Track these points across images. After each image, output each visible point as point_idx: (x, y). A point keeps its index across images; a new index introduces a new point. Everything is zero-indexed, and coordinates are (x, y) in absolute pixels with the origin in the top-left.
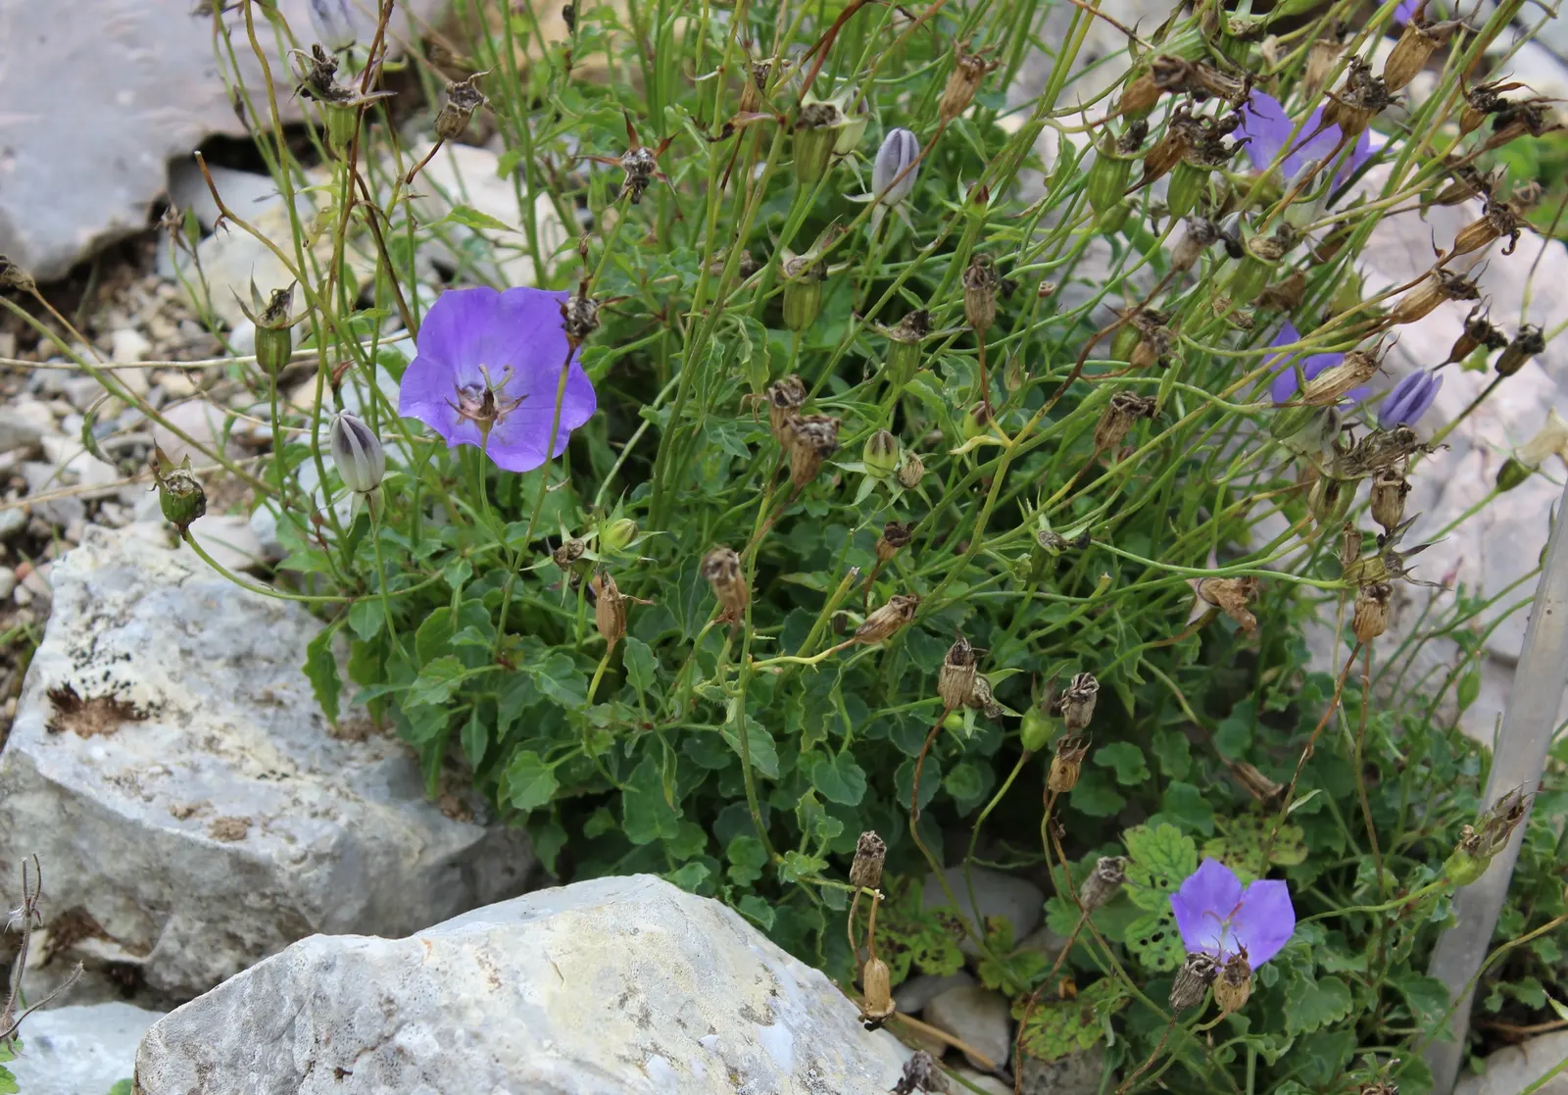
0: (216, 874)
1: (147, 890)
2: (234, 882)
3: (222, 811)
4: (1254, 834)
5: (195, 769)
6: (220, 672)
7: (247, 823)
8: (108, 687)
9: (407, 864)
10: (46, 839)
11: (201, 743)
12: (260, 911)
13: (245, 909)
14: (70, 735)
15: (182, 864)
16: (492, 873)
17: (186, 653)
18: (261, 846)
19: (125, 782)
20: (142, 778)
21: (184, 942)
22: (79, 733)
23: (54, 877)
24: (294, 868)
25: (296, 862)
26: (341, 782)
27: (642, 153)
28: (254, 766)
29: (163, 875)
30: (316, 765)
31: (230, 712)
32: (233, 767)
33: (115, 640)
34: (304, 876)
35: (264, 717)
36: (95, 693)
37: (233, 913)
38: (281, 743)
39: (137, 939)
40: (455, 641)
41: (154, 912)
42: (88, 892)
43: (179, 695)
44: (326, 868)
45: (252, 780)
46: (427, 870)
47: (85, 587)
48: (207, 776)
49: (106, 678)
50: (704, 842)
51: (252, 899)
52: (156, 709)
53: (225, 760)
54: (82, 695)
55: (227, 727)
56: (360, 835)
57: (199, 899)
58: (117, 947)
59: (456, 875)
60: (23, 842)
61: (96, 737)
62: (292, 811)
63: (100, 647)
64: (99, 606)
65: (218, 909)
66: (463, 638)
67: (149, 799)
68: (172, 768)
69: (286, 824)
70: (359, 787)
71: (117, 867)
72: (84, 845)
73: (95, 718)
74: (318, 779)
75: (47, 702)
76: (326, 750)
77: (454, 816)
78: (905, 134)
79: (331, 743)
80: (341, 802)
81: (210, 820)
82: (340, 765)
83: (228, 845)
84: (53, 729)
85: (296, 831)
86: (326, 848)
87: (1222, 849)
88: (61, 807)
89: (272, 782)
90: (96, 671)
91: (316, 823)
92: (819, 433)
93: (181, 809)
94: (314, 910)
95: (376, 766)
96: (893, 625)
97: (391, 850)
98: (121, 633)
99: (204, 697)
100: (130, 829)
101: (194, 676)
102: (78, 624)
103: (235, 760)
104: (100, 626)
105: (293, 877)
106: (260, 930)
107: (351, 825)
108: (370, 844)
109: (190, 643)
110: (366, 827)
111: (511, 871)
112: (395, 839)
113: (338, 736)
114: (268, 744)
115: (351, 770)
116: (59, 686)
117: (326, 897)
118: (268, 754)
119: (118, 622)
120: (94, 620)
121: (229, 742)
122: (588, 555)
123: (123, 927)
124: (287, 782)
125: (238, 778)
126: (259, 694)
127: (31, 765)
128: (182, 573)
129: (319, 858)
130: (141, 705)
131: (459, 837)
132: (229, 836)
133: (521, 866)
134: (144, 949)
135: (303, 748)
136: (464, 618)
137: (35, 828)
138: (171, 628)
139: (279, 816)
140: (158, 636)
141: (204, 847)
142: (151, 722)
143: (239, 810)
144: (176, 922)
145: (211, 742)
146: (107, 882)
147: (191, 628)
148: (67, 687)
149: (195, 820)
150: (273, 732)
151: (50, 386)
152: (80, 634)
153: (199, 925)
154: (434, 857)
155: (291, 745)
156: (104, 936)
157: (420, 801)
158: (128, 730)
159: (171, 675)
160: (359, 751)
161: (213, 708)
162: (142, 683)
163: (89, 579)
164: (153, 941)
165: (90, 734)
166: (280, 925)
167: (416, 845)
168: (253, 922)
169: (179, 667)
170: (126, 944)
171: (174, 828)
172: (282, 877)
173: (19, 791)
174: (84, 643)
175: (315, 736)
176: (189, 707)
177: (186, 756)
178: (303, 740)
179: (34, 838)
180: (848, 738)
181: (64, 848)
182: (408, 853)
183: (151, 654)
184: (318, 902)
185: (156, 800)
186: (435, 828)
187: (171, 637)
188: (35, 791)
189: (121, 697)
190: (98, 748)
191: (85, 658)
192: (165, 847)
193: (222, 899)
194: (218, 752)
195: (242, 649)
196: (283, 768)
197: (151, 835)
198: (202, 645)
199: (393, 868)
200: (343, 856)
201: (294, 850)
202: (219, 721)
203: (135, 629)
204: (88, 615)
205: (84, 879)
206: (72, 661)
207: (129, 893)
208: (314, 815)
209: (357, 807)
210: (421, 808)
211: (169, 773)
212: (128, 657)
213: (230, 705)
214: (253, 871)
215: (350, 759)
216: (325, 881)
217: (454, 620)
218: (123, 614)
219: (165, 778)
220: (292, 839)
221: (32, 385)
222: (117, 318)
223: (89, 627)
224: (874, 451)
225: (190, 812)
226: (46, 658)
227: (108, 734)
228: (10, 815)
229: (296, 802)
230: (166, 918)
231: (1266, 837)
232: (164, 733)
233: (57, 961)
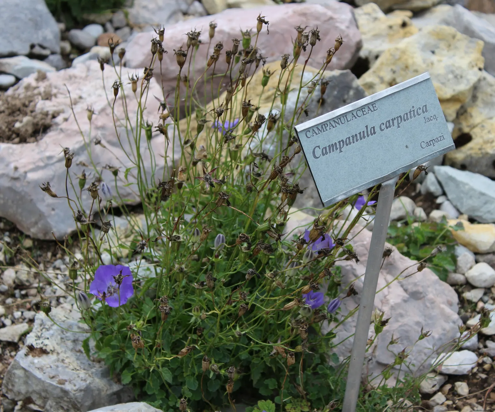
0: (57, 392)
1: (43, 394)
2: (61, 394)
3: (61, 377)
4: (299, 403)
5: (57, 367)
6: (70, 344)
7: (66, 381)
8: (41, 346)
9: (103, 393)
10: (22, 381)
11: (61, 361)
12: (67, 402)
13: (64, 401)
14: (30, 357)
15: (50, 389)
16: (125, 396)
17: (62, 338)
18: (68, 387)
19: (41, 369)
20: (44, 368)
21: (51, 407)
22: (33, 356)
23: (23, 389)
24: (74, 392)
25: (75, 391)
26: (90, 372)
27: (144, 241)
28: (71, 367)
29: (46, 391)
30: (86, 368)
31: (69, 354)
32: (67, 367)
33: (46, 334)
34: (77, 394)
35: (77, 355)
36: (38, 347)
37: (62, 401)
38: (79, 362)
39: (42, 405)
40: (112, 343)
41: (45, 399)
42: (31, 393)
43: (58, 349)
44: (82, 393)
45: (70, 370)
46: (108, 395)
47: (42, 321)
48: (60, 369)
49: (42, 343)
50: (165, 395)
51: (65, 399)
52: (52, 351)
53: (65, 365)
54: (35, 346)
55: (67, 357)
56: (92, 386)
57: (54, 397)
58: (37, 407)
59: (115, 396)
60: (17, 380)
61: (37, 357)
62: (77, 379)
63: (43, 335)
64: (45, 325)
65: (58, 400)
66: (114, 343)
67: (44, 373)
68: (52, 366)
69: (74, 382)
70: (94, 374)
71: (37, 388)
72: (30, 382)
73: (37, 353)
74: (85, 371)
75: (27, 348)
76: (89, 364)
77: (116, 383)
78: (221, 235)
79: (91, 363)
80: (89, 378)
81: (57, 379)
82: (91, 368)
83: (60, 386)
84: (26, 355)
85: (77, 384)
86: (83, 388)
87: (291, 406)
88: (25, 374)
89: (74, 371)
90: (39, 342)
91: (82, 382)
92: (166, 310)
93: (51, 376)
94: (79, 402)
95: (100, 369)
96: (186, 353)
97: (99, 390)
98: (48, 332)
99: (63, 349)
100: (39, 380)
101: (63, 344)
102: (39, 330)
103: (67, 365)
104: (44, 330)
105: (74, 394)
106: (68, 406)
107: (90, 383)
108: (95, 388)
109: (63, 336)
110: (94, 384)
111: (129, 396)
112: (100, 387)
113: (94, 361)
114: (76, 362)
115: (93, 370)
116: (30, 344)
117: (82, 400)
118: (75, 364)
119: (48, 330)
120: (43, 328)
121: (67, 361)
122: (135, 328)
123: (39, 402)
124: (78, 372)
125: (67, 370)
126: (77, 349)
127: (18, 363)
128: (65, 319)
129: (81, 390)
130: (48, 350)
131: (116, 388)
132: (61, 384)
133: (132, 395)
134: (43, 407)
135: (84, 364)
136: (116, 338)
137: (19, 378)
138: (60, 332)
139: (74, 380)
140: (56, 334)
141: (54, 386)
142: (50, 355)
143: (65, 377)
144: (49, 402)
145: (63, 361)
146: (34, 391)
147: (65, 333)
148: (32, 345)
149: (54, 379)
150: (77, 359)
151: (57, 266)
152: (39, 332)
153: (54, 403)
154: (109, 392)
155: (81, 363)
156: (35, 404)
157: (108, 378)
158: (44, 356)
159: (57, 344)
160: (97, 365)
161: (65, 352)
162: (50, 345)
163: (43, 319)
164: (45, 406)
165: (35, 356)
166: (72, 405)
167: (105, 389)
168: (66, 404)
169: (59, 342)
170: (39, 406)
171: (49, 381)
172: (71, 394)
173: (16, 369)
174: (39, 334)
175: (88, 361)
176: (60, 351)
177: (56, 364)
178: (84, 361)
179: (19, 380)
180: (197, 373)
181: (26, 383)
182: (103, 391)
183: (53, 338)
184: (80, 401)
185: (47, 374)
186: (111, 385)
187: (59, 334)
188: (20, 369)
189: (44, 348)
190: (36, 360)
191: (39, 337)
192: (46, 385)
193: (59, 398)
194: (64, 363)
195: (76, 338)
196: (78, 368)
197: (43, 382)
198: (66, 337)
199: (99, 394)
200: (87, 390)
201: (75, 388)
202: (65, 356)
203: (51, 332)
204: (42, 328)
205: (30, 390)
206: (36, 338)
207: (39, 394)
208: (82, 380)
209: (91, 379)
210: (109, 380)
211: (51, 367)
212: (48, 338)
213: (69, 352)
214: (66, 392)
215: (95, 367)
216: (82, 396)
217: (113, 338)
218: (50, 328)
219: (50, 369)
220: (75, 385)
221: (53, 265)
222: (77, 250)
223: (41, 330)
224: (194, 311)
225: (53, 377)
226: (29, 337)
227: (39, 357)
228: (14, 374)
229: (79, 377)
230: (47, 401)
231: (302, 404)
232: (53, 357)
233: (24, 409)
